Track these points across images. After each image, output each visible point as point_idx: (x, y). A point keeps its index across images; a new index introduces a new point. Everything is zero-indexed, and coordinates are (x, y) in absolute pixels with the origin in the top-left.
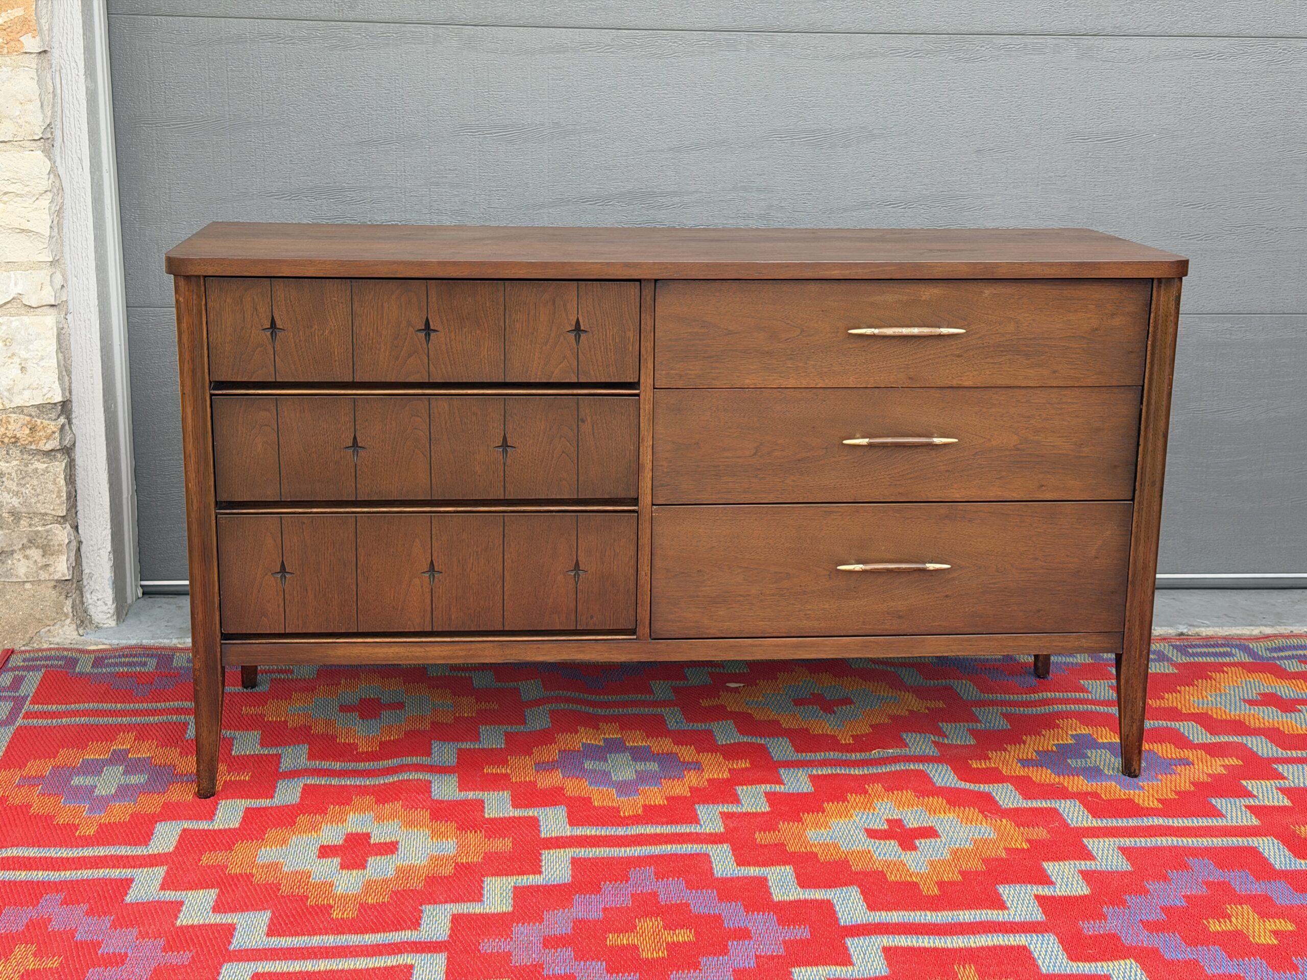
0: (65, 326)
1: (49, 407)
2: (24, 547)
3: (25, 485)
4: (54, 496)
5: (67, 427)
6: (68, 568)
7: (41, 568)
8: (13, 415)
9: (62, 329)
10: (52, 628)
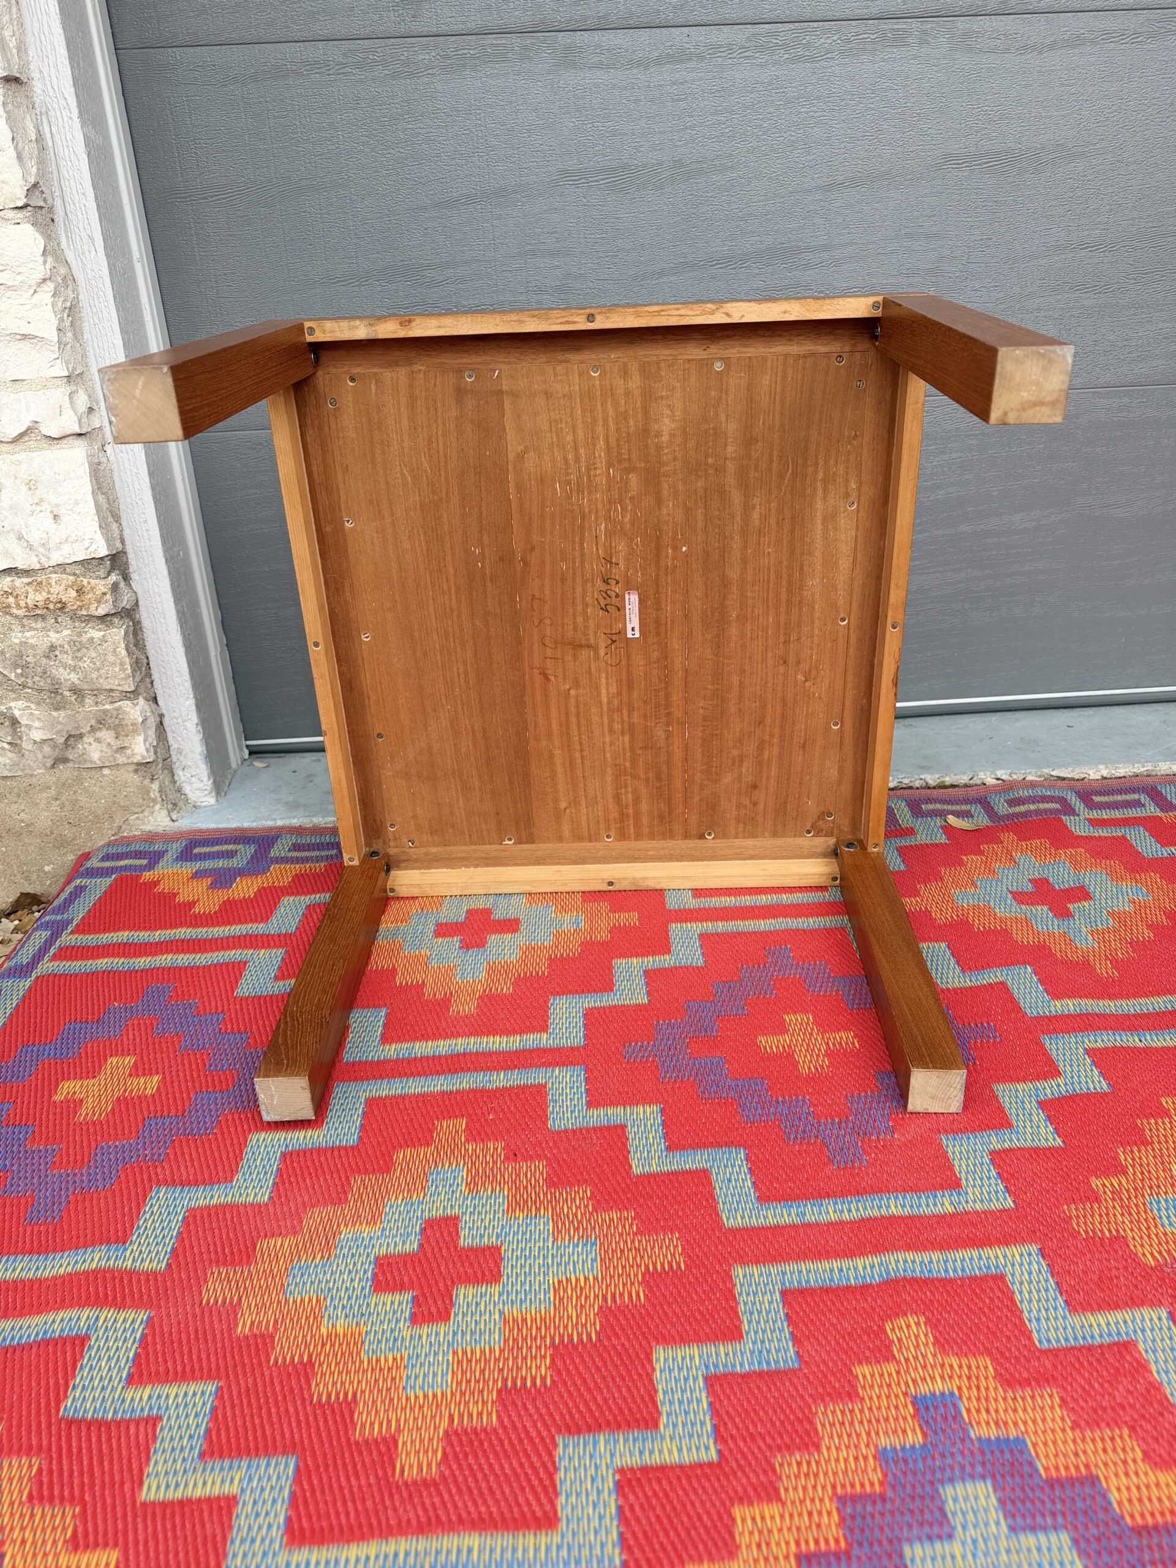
0: (104, 460)
1: (95, 562)
2: (93, 729)
3: (81, 658)
4: (117, 669)
5: (122, 584)
6: (147, 750)
7: (116, 751)
8: (54, 576)
9: (99, 463)
10: (141, 815)
